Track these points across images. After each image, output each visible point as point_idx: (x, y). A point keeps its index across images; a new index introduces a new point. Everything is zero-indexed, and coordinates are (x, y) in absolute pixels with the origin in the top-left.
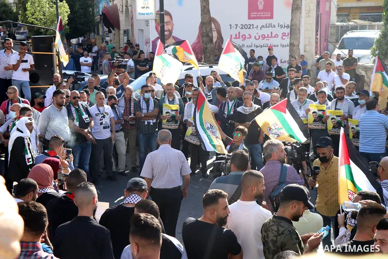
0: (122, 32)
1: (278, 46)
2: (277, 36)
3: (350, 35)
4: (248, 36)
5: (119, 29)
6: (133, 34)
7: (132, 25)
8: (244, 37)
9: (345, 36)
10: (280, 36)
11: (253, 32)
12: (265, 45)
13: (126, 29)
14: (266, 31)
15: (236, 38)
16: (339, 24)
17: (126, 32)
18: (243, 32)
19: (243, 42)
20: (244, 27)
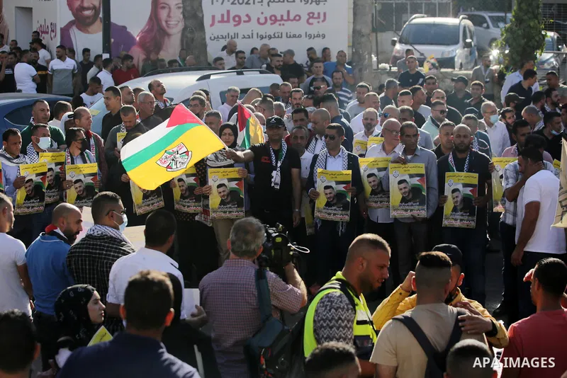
1: (300, 36)
4: (244, 18)
8: (236, 18)
12: (276, 35)
15: (222, 21)
18: (235, 9)
19: (236, 30)
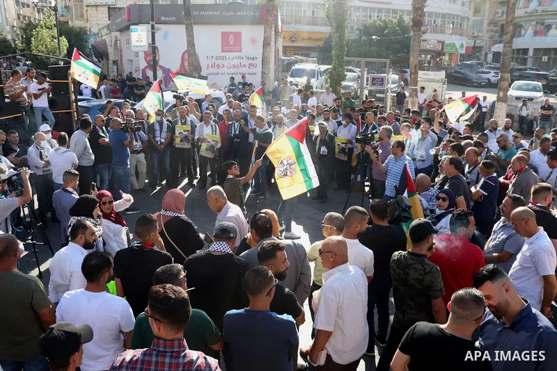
0: (111, 62)
2: (245, 66)
3: (297, 66)
4: (221, 66)
5: (108, 60)
6: (122, 64)
7: (121, 56)
8: (219, 67)
9: (294, 67)
10: (248, 65)
11: (226, 63)
12: (235, 73)
13: (115, 59)
14: (236, 62)
15: (212, 67)
16: (284, 58)
17: (115, 62)
18: (218, 62)
19: (218, 71)
20: (218, 58)
